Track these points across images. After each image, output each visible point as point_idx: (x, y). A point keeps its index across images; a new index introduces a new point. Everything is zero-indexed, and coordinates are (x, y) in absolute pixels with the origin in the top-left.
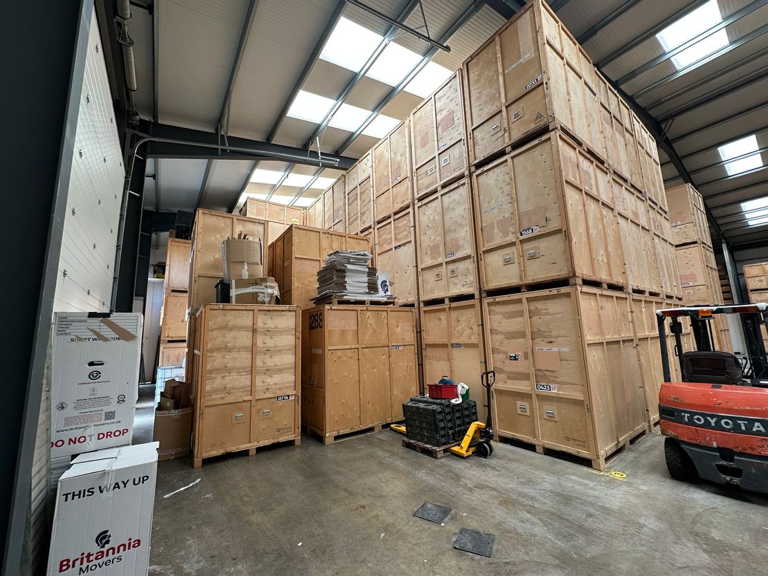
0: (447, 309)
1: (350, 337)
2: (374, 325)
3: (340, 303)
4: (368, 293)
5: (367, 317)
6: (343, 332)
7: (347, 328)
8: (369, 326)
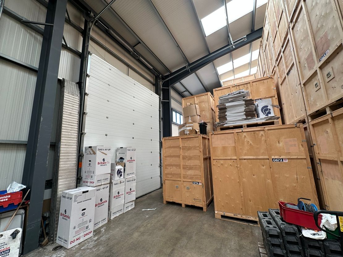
0: (330, 120)
1: (230, 152)
2: (251, 142)
3: (222, 129)
4: (245, 119)
5: (243, 137)
6: (224, 148)
7: (227, 145)
8: (246, 143)
